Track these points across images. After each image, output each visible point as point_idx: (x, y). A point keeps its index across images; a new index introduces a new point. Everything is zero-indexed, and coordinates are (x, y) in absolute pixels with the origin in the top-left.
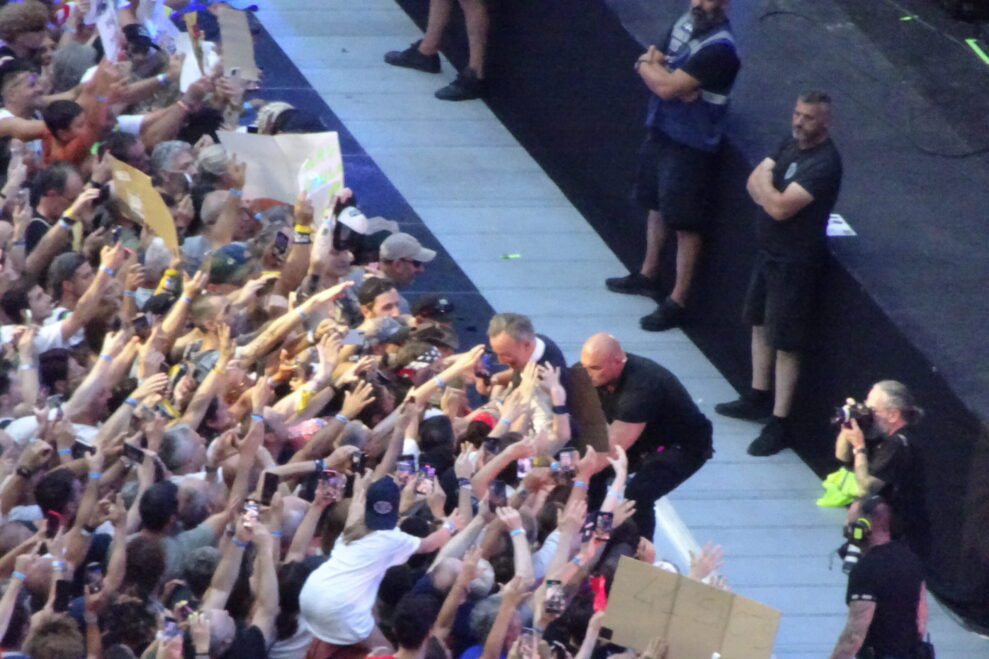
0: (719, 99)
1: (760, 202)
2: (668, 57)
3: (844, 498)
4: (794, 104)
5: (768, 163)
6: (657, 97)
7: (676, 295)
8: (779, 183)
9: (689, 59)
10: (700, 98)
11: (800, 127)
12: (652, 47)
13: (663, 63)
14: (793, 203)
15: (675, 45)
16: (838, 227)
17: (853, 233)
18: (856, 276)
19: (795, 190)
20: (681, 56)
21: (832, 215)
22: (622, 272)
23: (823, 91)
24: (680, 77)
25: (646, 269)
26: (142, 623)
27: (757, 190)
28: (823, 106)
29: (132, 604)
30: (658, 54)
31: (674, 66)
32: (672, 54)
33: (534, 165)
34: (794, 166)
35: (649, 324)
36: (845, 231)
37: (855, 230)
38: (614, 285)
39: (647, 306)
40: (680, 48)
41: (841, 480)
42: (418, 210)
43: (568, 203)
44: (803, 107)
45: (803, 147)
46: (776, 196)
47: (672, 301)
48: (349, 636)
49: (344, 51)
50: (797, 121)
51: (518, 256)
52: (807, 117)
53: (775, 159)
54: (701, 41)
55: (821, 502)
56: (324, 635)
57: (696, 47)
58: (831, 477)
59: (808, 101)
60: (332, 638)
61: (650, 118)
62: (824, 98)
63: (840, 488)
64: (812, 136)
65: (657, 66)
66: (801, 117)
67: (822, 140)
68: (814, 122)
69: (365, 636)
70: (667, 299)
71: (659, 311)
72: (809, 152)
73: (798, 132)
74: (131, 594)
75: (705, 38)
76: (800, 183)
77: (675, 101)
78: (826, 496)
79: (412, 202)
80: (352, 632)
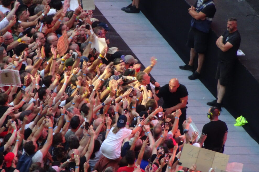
0: (211, 19)
1: (220, 47)
2: (196, 9)
3: (241, 124)
4: (227, 22)
5: (222, 37)
6: (194, 19)
7: (197, 70)
8: (224, 42)
9: (203, 9)
10: (206, 19)
11: (229, 27)
12: (192, 6)
13: (195, 10)
14: (228, 47)
15: (198, 5)
16: (240, 53)
17: (244, 55)
18: (245, 66)
19: (228, 44)
20: (201, 8)
21: (238, 50)
22: (184, 64)
23: (235, 18)
24: (201, 14)
25: (190, 64)
26: (63, 152)
27: (219, 44)
28: (235, 22)
29: (61, 147)
30: (194, 8)
31: (199, 11)
32: (198, 8)
33: (161, 36)
34: (228, 38)
35: (191, 78)
36: (242, 54)
37: (245, 54)
38: (181, 68)
39: (190, 73)
40: (200, 6)
41: (240, 119)
42: (131, 48)
43: (170, 46)
44: (229, 22)
45: (230, 33)
46: (223, 45)
47: (197, 72)
48: (115, 157)
49: (111, 6)
50: (228, 26)
51: (156, 60)
52: (230, 25)
53: (223, 36)
54: (206, 4)
55: (235, 125)
56: (108, 156)
57: (205, 6)
58: (238, 118)
59: (231, 20)
60: (110, 157)
61: (192, 24)
62: (235, 20)
63: (240, 121)
64: (232, 30)
65: (194, 11)
66: (229, 25)
67: (235, 30)
68: (232, 26)
69: (119, 157)
70: (195, 72)
71: (193, 75)
72: (232, 34)
73: (228, 29)
74: (60, 145)
75: (207, 3)
76: (229, 42)
77: (200, 20)
78: (237, 123)
79: (129, 45)
80: (116, 156)
